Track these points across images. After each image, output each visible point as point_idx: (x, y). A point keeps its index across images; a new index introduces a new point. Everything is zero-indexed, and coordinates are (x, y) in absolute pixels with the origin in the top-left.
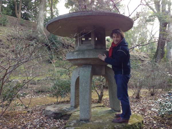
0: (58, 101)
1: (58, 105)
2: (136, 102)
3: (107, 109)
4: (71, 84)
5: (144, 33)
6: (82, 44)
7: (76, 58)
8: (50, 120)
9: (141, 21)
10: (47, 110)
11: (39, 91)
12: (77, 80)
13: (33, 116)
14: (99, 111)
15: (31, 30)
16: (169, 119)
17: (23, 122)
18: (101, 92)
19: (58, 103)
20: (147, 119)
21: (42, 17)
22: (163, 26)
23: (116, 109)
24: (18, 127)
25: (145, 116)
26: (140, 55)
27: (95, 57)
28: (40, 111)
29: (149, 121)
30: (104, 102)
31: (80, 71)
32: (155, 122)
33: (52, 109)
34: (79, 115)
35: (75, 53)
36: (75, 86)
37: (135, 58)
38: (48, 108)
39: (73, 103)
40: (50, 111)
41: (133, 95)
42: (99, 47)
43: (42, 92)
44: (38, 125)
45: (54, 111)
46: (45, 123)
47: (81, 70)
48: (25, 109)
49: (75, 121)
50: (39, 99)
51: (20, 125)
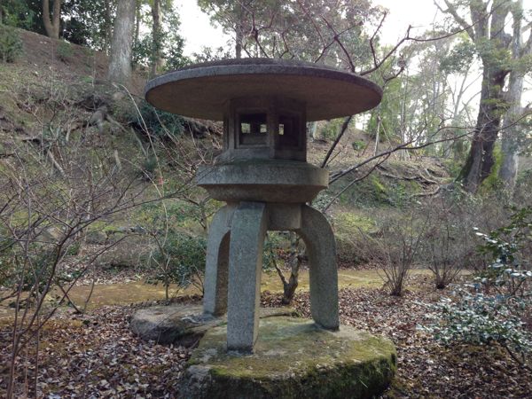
0: (170, 296)
1: (169, 308)
2: (390, 305)
3: (304, 323)
4: (207, 252)
5: (436, 96)
6: (241, 143)
7: (223, 182)
8: (147, 348)
9: (429, 60)
10: (139, 321)
11: (113, 266)
12: (223, 239)
13: (99, 335)
14: (280, 327)
15: (92, 78)
16: (472, 355)
17: (73, 349)
18: (292, 275)
19: (170, 302)
20: (410, 353)
21: (125, 38)
22: (491, 81)
23: (327, 321)
24: (60, 362)
25: (407, 344)
26: (419, 167)
27: (273, 182)
28: (118, 322)
29: (416, 357)
30: (300, 302)
31: (232, 217)
32: (432, 362)
33: (152, 318)
34: (225, 335)
35: (222, 169)
36: (219, 256)
37: (406, 173)
38: (142, 315)
39: (210, 303)
40: (146, 322)
41: (385, 285)
42: (288, 153)
43: (120, 266)
44: (114, 360)
45: (157, 323)
46: (131, 355)
47: (235, 217)
48: (75, 316)
49: (214, 351)
50: (112, 287)
51: (65, 357)
